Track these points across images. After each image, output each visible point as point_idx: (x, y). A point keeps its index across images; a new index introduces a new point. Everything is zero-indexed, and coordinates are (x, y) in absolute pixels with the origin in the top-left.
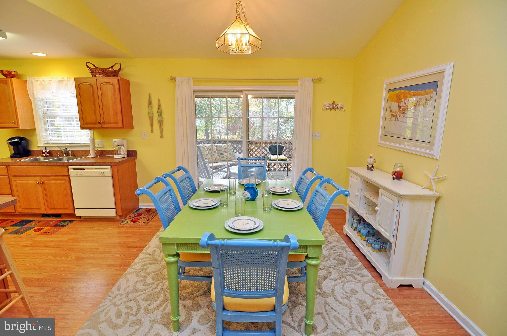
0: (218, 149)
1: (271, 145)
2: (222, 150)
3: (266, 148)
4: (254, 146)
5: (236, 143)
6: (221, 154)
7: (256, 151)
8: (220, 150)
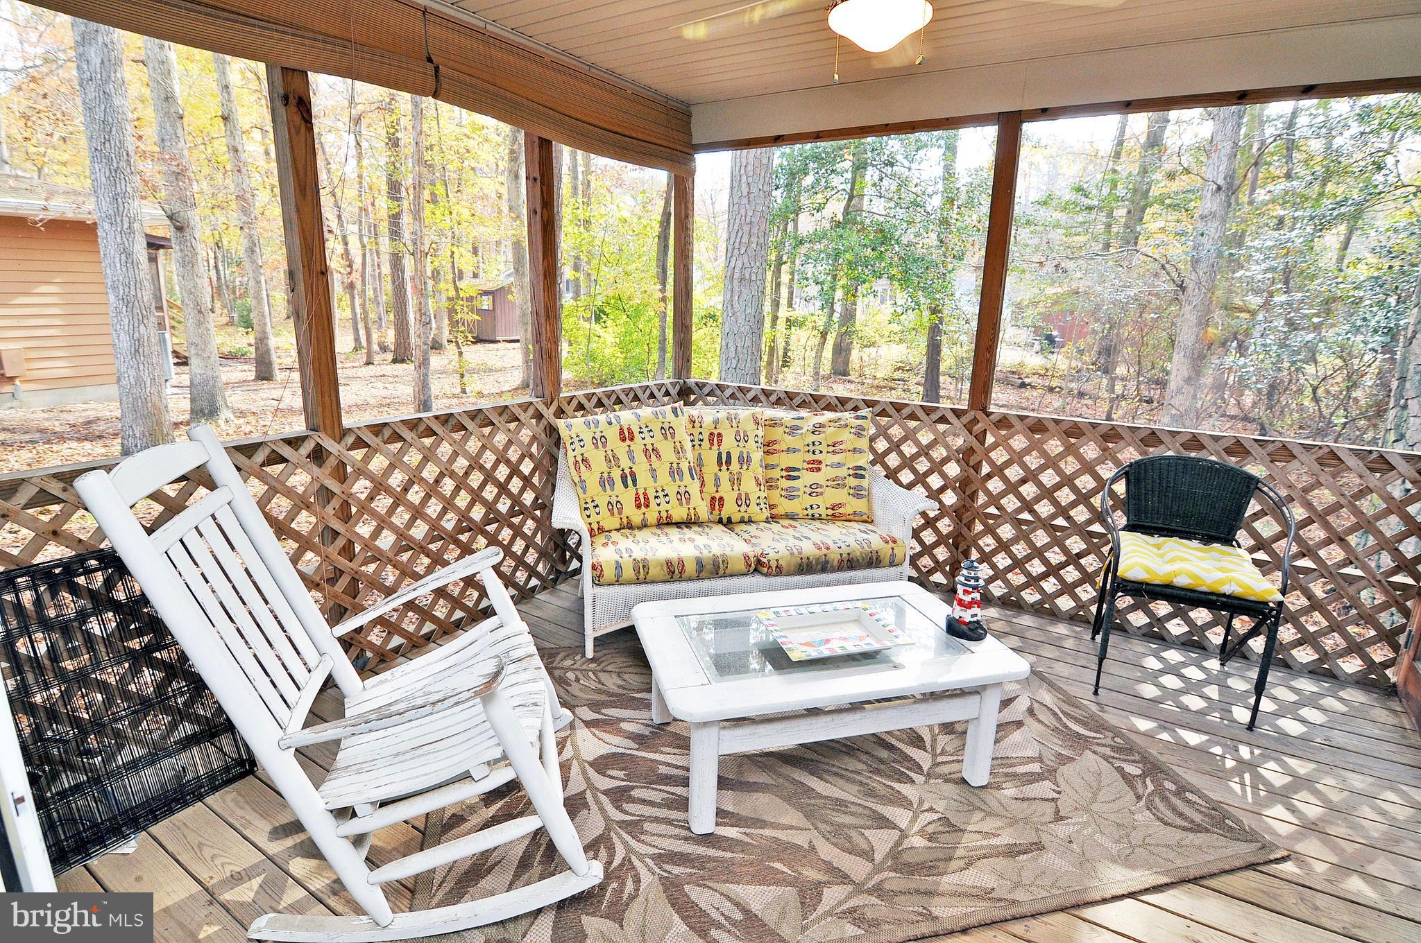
0: (775, 442)
1: (1153, 452)
2: (795, 450)
3: (1107, 471)
4: (1019, 442)
5: (906, 412)
6: (784, 474)
7: (1030, 476)
8: (788, 451)
